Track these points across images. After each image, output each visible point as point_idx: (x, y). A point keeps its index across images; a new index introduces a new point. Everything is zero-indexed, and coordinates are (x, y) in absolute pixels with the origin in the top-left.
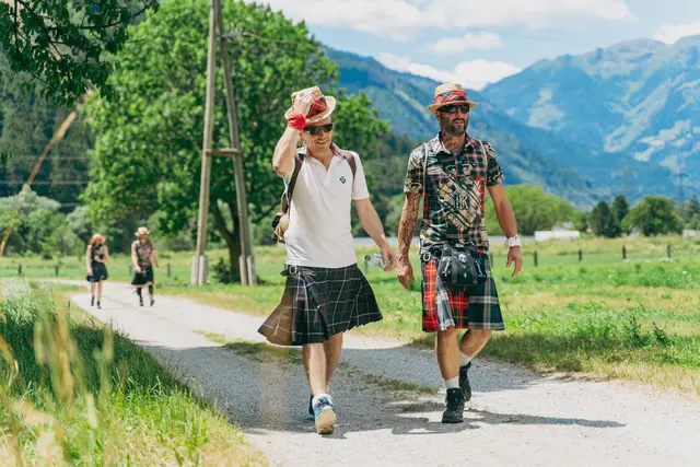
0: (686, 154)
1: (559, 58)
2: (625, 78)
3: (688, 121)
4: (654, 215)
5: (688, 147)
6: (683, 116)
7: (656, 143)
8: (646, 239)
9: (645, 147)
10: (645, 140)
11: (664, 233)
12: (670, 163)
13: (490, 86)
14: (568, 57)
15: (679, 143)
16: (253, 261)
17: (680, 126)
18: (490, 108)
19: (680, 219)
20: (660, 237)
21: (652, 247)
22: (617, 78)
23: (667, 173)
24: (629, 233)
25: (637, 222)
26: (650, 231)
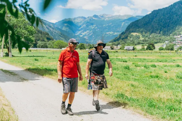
0: (88, 36)
1: (68, 19)
2: (79, 23)
3: (89, 31)
4: (82, 46)
5: (89, 35)
6: (88, 30)
7: (84, 34)
8: (80, 50)
9: (82, 34)
10: (82, 33)
11: (83, 49)
12: (86, 37)
13: (56, 23)
14: (70, 19)
15: (87, 34)
16: (11, 53)
17: (87, 31)
18: (56, 26)
19: (86, 47)
20: (82, 50)
21: (81, 51)
22: (77, 22)
23: (85, 39)
24: (77, 49)
25: (79, 47)
26: (81, 49)
